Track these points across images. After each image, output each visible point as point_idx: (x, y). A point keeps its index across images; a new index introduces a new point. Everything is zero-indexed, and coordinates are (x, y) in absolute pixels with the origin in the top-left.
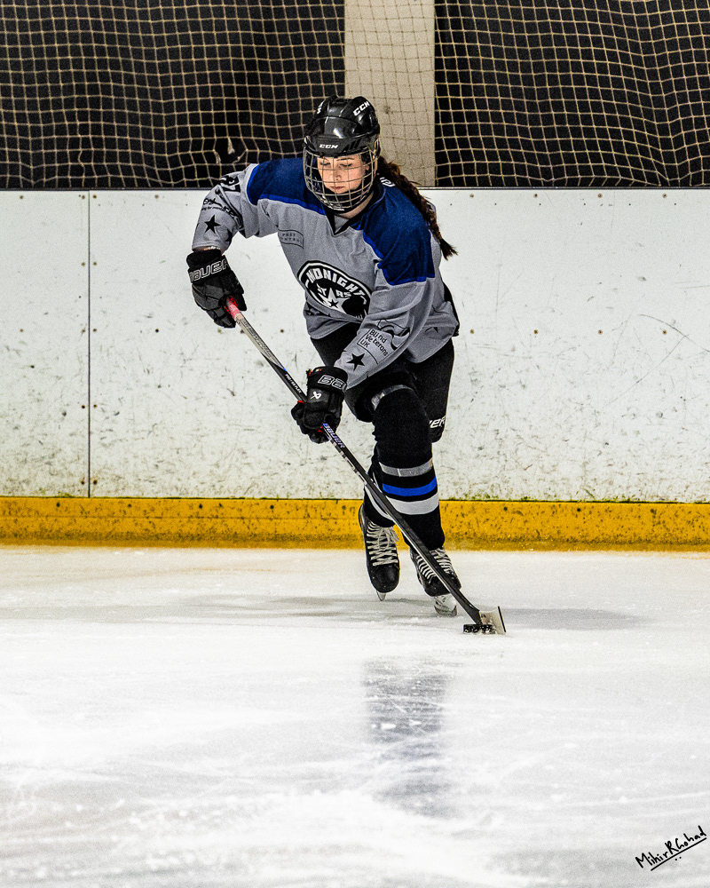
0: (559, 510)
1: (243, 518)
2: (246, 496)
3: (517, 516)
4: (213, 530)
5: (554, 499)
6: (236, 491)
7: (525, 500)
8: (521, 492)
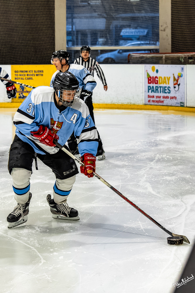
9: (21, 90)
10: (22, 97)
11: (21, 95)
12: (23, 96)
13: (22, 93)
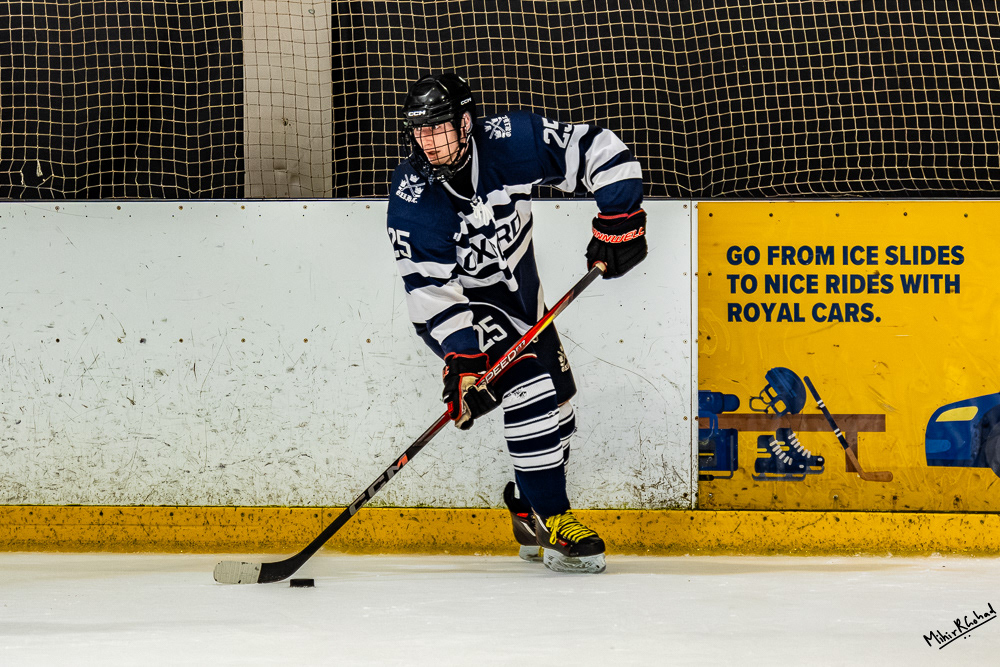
0: (454, 516)
1: (142, 525)
2: (146, 503)
3: (413, 522)
4: (113, 537)
5: (449, 506)
6: (136, 498)
7: (420, 506)
8: (416, 500)
9: (781, 406)
10: (788, 460)
11: (779, 447)
12: (792, 452)
13: (783, 434)
